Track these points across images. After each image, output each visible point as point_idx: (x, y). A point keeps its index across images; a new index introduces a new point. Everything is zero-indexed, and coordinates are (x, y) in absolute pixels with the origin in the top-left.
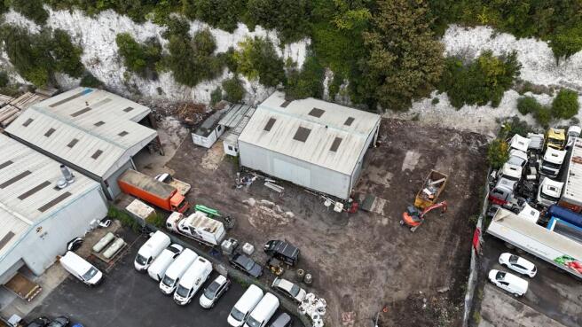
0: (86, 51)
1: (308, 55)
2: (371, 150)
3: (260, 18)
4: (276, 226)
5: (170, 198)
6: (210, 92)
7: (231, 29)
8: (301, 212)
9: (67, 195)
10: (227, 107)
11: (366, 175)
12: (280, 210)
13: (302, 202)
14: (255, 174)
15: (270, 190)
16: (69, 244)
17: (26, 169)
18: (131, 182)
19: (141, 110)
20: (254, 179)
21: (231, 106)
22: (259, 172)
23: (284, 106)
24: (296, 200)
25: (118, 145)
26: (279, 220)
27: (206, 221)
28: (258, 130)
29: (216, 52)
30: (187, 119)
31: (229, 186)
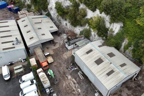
0: (50, 4)
1: (120, 30)
2: (130, 81)
3: (104, 9)
4: (71, 92)
5: (43, 62)
6: (80, 31)
7: (94, 10)
8: (84, 92)
9: (14, 48)
10: (83, 38)
11: (121, 91)
12: (77, 87)
13: (87, 88)
14: (77, 67)
15: (79, 76)
16: (9, 63)
17: (11, 35)
18: (36, 51)
19: (55, 29)
20: (76, 69)
21: (84, 38)
22: (79, 67)
23: (100, 46)
24: (85, 86)
25: (38, 38)
26: (74, 90)
27: (45, 78)
28: (84, 52)
29: (86, 17)
30: (69, 37)
31: (66, 67)
